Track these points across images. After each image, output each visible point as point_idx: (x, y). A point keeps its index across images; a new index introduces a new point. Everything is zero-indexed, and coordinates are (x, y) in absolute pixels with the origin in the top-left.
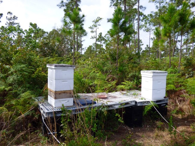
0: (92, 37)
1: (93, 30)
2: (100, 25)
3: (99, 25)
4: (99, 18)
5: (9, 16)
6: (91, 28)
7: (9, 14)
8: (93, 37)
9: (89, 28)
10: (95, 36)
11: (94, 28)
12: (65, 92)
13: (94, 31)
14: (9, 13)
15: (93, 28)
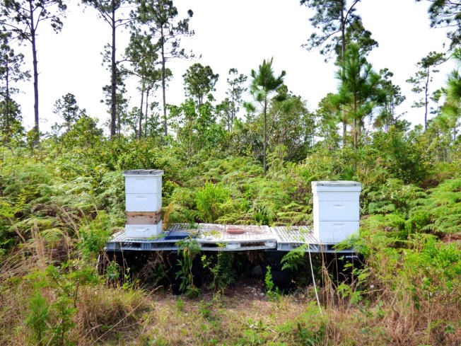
0: (417, 104)
1: (417, 85)
2: (438, 71)
3: (434, 71)
4: (435, 53)
5: (233, 77)
6: (412, 81)
7: (232, 73)
8: (419, 102)
9: (407, 81)
10: (424, 101)
11: (420, 80)
12: (142, 215)
13: (421, 87)
14: (233, 70)
15: (417, 81)
